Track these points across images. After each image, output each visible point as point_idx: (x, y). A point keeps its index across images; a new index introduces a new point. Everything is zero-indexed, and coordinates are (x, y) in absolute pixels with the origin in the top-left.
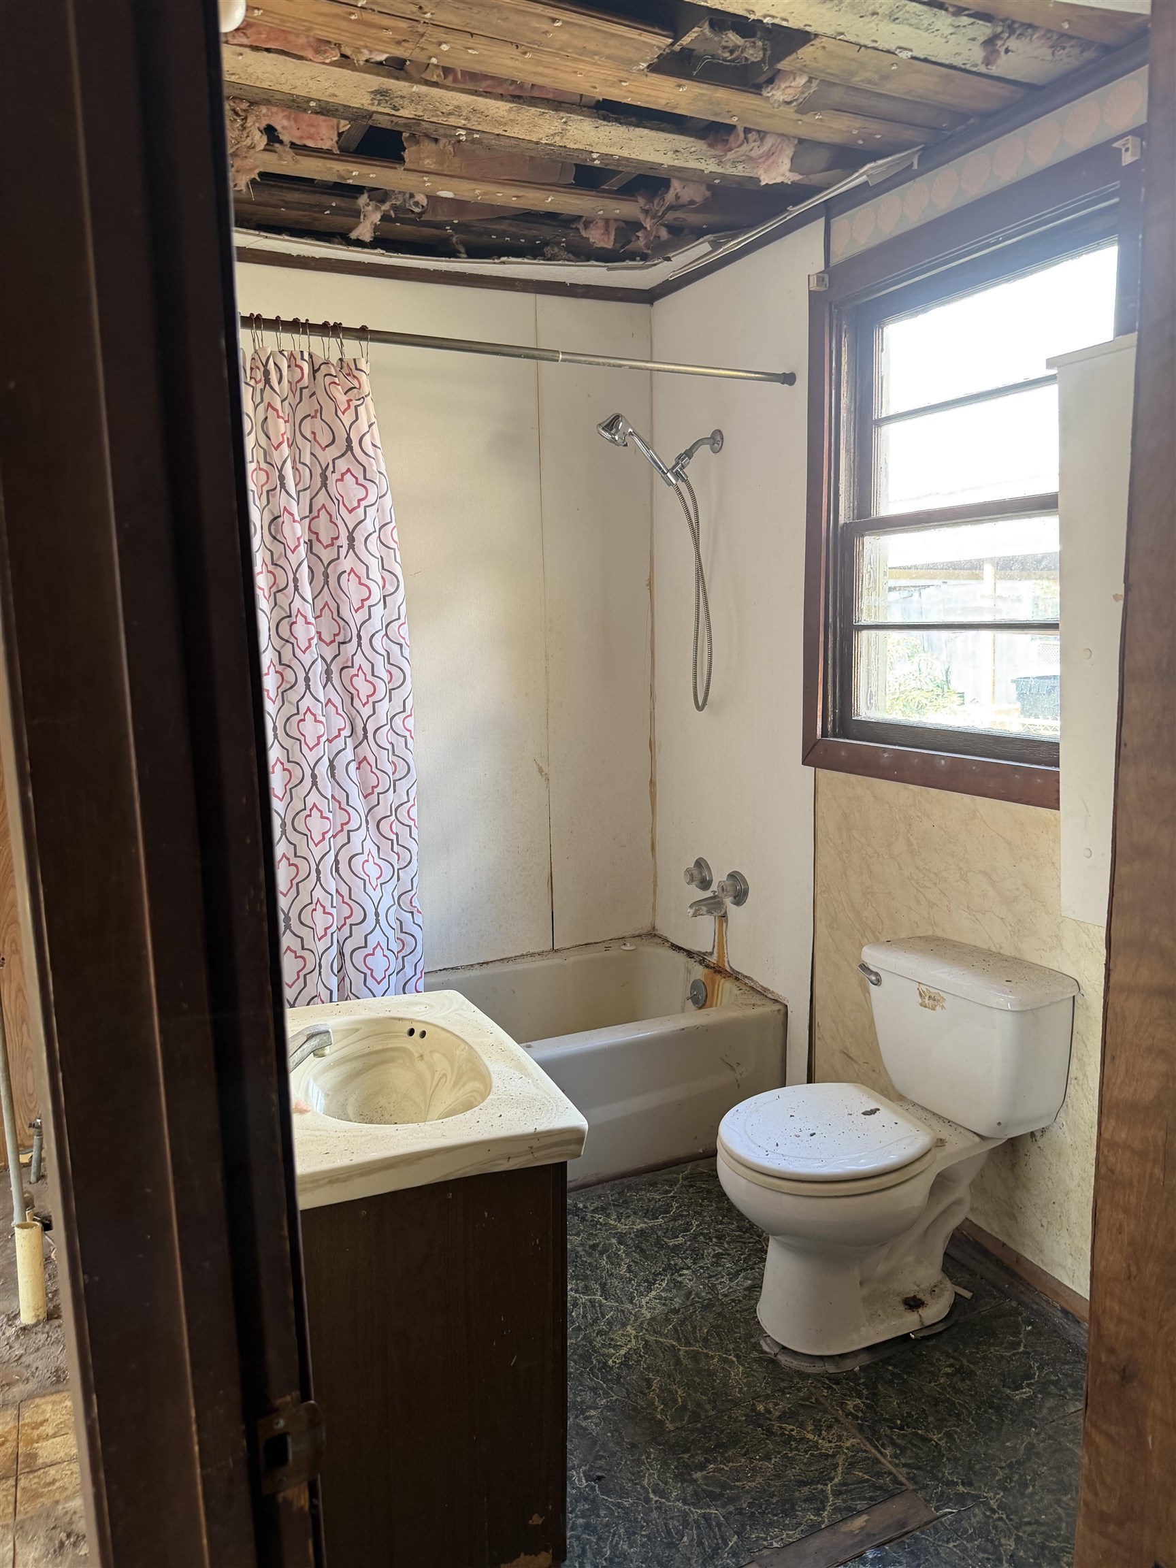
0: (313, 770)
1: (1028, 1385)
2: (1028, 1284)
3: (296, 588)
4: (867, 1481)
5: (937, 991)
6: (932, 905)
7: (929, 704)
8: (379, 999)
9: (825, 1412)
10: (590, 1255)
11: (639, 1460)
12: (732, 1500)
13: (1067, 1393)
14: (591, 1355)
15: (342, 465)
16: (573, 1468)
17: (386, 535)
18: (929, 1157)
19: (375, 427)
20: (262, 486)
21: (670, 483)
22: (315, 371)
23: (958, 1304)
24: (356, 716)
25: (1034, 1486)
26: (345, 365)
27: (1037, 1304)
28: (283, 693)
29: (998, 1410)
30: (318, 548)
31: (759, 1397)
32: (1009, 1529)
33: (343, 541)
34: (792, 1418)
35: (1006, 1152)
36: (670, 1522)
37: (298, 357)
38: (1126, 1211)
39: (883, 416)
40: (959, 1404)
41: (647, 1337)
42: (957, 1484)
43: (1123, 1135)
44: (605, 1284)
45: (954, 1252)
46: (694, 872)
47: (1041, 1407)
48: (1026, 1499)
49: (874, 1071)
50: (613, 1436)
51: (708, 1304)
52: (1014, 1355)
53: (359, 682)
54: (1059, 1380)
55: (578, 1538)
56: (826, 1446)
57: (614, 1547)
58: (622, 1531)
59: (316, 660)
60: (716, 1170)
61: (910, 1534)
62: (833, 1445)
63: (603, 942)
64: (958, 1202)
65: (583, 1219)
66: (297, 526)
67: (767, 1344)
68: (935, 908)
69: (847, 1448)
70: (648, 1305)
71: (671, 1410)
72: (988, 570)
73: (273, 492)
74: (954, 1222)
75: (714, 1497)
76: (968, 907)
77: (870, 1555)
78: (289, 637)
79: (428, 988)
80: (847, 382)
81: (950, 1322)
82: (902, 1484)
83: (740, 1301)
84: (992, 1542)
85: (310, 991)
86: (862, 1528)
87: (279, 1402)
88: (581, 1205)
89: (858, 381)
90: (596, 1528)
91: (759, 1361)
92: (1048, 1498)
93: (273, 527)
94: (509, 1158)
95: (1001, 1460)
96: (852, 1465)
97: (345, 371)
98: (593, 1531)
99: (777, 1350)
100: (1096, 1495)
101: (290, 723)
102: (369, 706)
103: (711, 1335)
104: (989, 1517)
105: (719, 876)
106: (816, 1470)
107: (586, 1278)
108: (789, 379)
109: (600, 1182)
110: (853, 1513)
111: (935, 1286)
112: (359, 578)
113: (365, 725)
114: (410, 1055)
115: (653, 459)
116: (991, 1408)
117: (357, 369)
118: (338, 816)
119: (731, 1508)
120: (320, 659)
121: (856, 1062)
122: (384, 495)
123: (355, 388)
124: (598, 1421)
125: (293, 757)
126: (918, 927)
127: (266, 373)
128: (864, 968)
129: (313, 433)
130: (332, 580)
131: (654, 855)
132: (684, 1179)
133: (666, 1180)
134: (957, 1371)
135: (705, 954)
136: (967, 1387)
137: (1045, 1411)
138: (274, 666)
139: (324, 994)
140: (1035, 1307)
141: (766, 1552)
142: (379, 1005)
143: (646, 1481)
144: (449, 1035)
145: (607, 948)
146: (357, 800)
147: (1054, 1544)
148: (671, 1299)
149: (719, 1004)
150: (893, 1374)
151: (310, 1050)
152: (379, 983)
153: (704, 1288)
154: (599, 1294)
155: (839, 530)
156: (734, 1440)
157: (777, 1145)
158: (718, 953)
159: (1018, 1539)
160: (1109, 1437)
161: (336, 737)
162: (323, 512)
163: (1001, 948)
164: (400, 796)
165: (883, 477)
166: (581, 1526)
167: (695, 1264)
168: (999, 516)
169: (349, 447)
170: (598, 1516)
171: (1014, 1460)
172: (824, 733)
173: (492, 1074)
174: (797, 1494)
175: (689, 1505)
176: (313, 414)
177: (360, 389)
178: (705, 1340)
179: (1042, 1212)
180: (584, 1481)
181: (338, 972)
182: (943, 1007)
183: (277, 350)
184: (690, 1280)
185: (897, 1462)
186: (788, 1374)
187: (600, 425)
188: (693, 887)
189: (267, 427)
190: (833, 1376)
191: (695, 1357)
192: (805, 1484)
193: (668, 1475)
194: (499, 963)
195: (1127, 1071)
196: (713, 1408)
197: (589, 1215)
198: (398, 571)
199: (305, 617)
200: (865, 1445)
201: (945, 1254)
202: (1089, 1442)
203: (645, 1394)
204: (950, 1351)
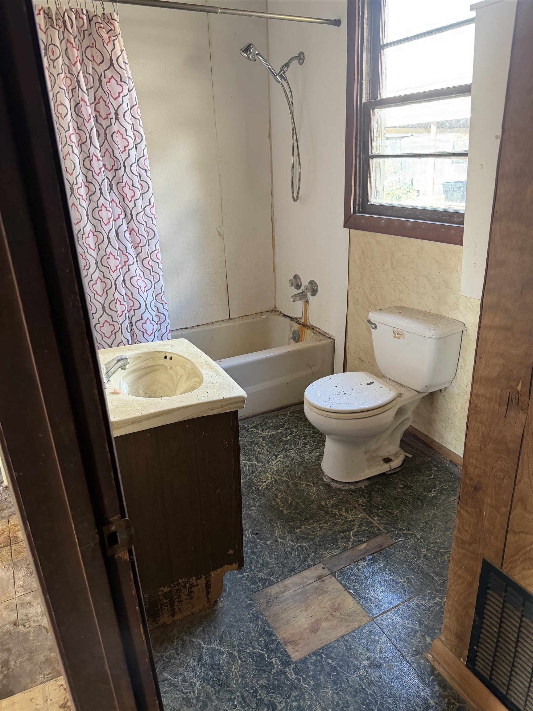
0: (108, 235)
1: (434, 491)
2: (436, 451)
3: (91, 142)
4: (367, 530)
5: (401, 331)
6: (401, 292)
7: (403, 196)
8: (150, 343)
9: (350, 504)
10: (251, 445)
11: (273, 526)
12: (311, 540)
13: (451, 493)
14: (252, 485)
15: (109, 74)
16: (246, 530)
17: (134, 112)
18: (395, 401)
19: (124, 52)
20: (69, 86)
21: (278, 81)
22: (90, 20)
23: (406, 459)
24: (127, 207)
25: (435, 529)
26: (106, 17)
27: (439, 459)
28: (89, 197)
29: (422, 501)
30: (100, 120)
31: (323, 499)
32: (424, 546)
33: (113, 115)
34: (336, 507)
35: (429, 398)
36: (286, 549)
37: (80, 12)
38: (481, 423)
39: (385, 43)
40: (406, 499)
41: (275, 477)
42: (404, 530)
43: (482, 391)
44: (257, 457)
45: (405, 439)
46: (293, 281)
47: (439, 499)
48: (432, 534)
49: (372, 366)
50: (262, 517)
51: (301, 463)
52: (429, 479)
53: (126, 190)
54: (447, 488)
55: (249, 557)
56: (350, 517)
57: (264, 560)
58: (267, 553)
59: (104, 179)
60: (303, 409)
61: (384, 549)
62: (353, 517)
63: (252, 314)
64: (407, 419)
65: (247, 431)
66: (89, 108)
67: (326, 478)
68: (402, 293)
69: (359, 518)
70: (276, 464)
71: (286, 506)
72: (433, 128)
73: (75, 90)
74: (405, 427)
75: (304, 539)
76: (417, 292)
77: (368, 558)
78: (90, 168)
79: (173, 337)
80: (367, 24)
81: (403, 467)
82: (382, 531)
83: (314, 461)
84: (417, 551)
85: (118, 340)
86: (365, 548)
87: (112, 519)
88: (246, 426)
89: (372, 23)
90: (256, 553)
91: (322, 485)
92: (441, 534)
93: (76, 109)
94: (212, 410)
95: (422, 520)
96: (361, 524)
97: (106, 20)
98: (255, 554)
99: (330, 480)
100: (461, 534)
101: (95, 211)
102: (133, 202)
103: (302, 476)
104: (416, 542)
105: (305, 283)
106: (346, 527)
107: (249, 455)
108: (337, 23)
109: (254, 416)
110: (362, 542)
111: (397, 453)
112: (122, 135)
113: (131, 212)
114: (166, 367)
115: (269, 68)
116: (419, 500)
117: (112, 19)
118: (123, 258)
119: (311, 543)
120: (106, 179)
121: (365, 363)
122: (132, 90)
123: (112, 30)
124: (256, 511)
125: (98, 229)
126: (394, 302)
127: (64, 22)
128: (369, 322)
129: (93, 56)
130: (109, 137)
131: (274, 274)
132: (290, 413)
133: (283, 414)
134: (405, 486)
135: (298, 318)
136: (409, 493)
137: (441, 500)
138: (84, 183)
139: (125, 341)
140: (439, 460)
141: (326, 559)
142: (150, 346)
143: (276, 534)
144: (182, 358)
145: (254, 318)
146: (131, 250)
147: (442, 550)
148: (285, 462)
149: (305, 340)
150: (378, 488)
151: (119, 366)
152: (150, 336)
153: (299, 457)
154: (255, 461)
155: (363, 106)
156: (312, 516)
157: (330, 399)
158: (304, 318)
159: (428, 549)
160: (468, 512)
161: (118, 218)
162: (101, 100)
163: (431, 310)
164: (152, 248)
165: (384, 78)
166: (250, 552)
167: (295, 447)
168: (441, 97)
169: (112, 64)
170: (257, 548)
171: (427, 520)
172: (354, 212)
173: (203, 375)
174: (338, 536)
175: (294, 542)
176: (91, 45)
177: (115, 30)
178: (300, 478)
179: (443, 422)
180: (250, 535)
181: (130, 331)
182: (404, 338)
183: (69, 8)
184: (293, 454)
185: (379, 522)
186: (334, 490)
187: (241, 49)
188: (293, 288)
189: (68, 53)
190: (353, 490)
191: (296, 484)
192: (342, 532)
193: (285, 531)
194: (205, 325)
195: (486, 363)
196: (304, 504)
197: (250, 429)
198: (142, 131)
199: (97, 157)
200: (366, 517)
201: (401, 440)
202: (459, 514)
203: (275, 500)
204: (402, 479)
